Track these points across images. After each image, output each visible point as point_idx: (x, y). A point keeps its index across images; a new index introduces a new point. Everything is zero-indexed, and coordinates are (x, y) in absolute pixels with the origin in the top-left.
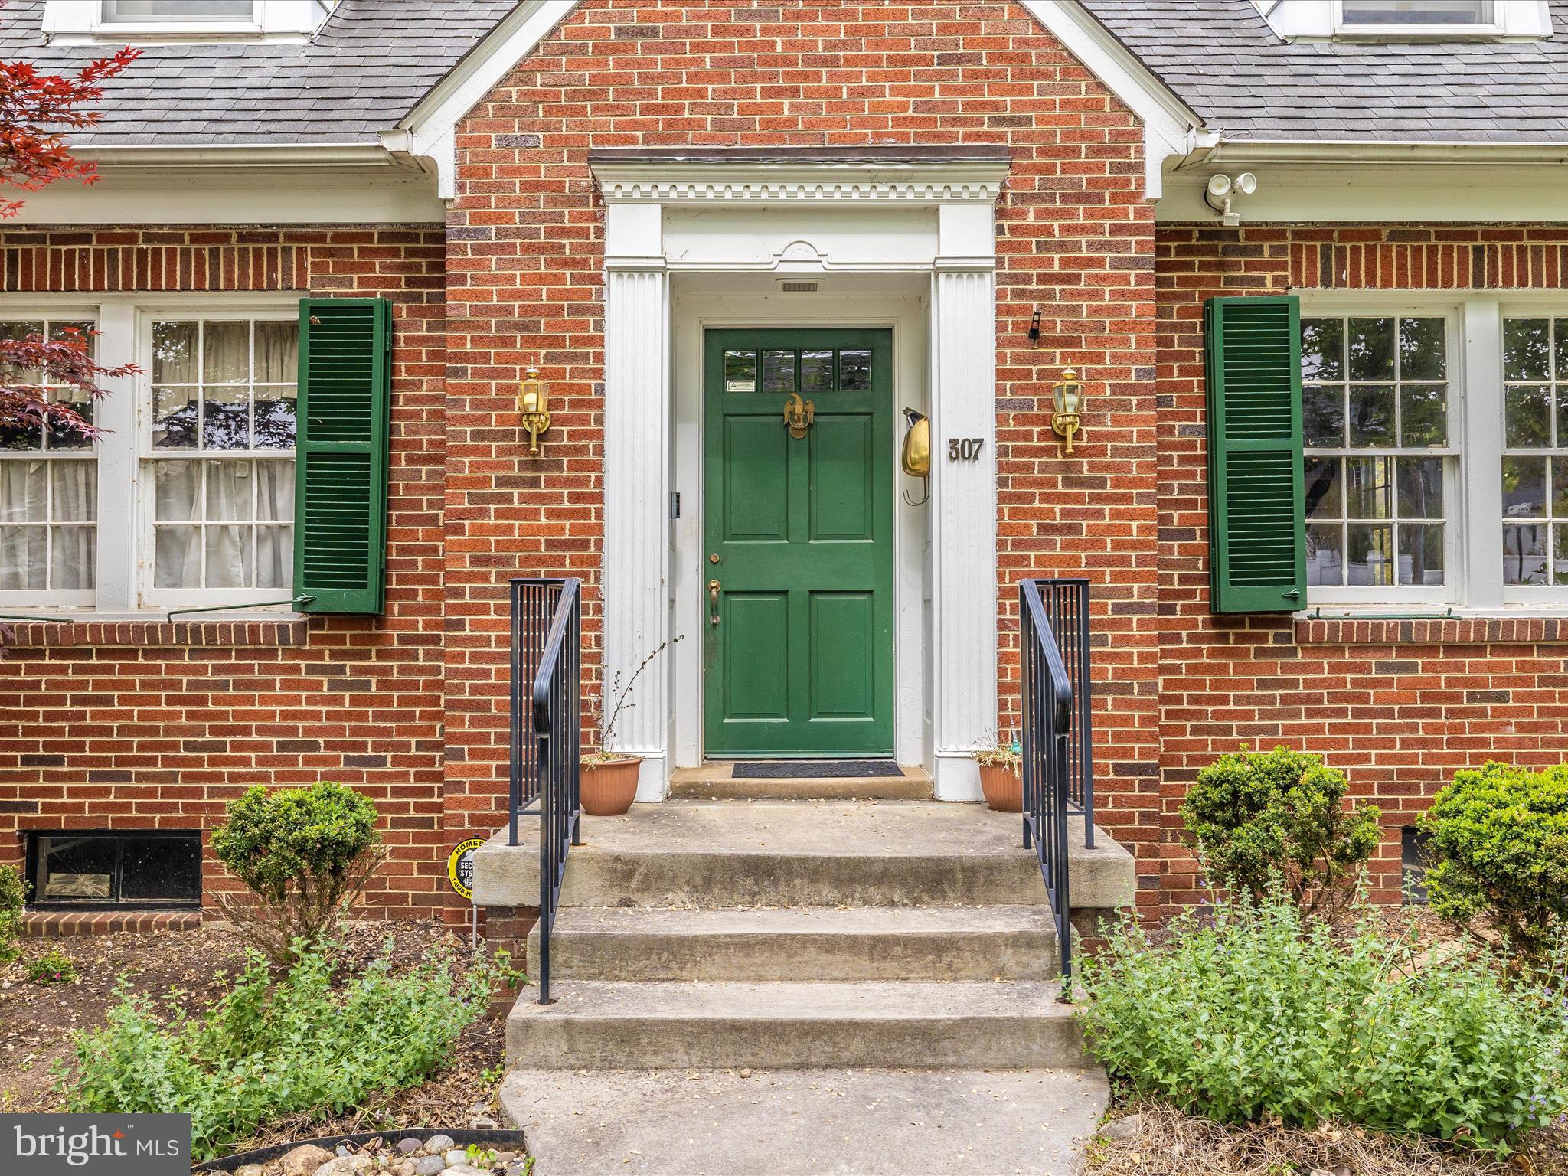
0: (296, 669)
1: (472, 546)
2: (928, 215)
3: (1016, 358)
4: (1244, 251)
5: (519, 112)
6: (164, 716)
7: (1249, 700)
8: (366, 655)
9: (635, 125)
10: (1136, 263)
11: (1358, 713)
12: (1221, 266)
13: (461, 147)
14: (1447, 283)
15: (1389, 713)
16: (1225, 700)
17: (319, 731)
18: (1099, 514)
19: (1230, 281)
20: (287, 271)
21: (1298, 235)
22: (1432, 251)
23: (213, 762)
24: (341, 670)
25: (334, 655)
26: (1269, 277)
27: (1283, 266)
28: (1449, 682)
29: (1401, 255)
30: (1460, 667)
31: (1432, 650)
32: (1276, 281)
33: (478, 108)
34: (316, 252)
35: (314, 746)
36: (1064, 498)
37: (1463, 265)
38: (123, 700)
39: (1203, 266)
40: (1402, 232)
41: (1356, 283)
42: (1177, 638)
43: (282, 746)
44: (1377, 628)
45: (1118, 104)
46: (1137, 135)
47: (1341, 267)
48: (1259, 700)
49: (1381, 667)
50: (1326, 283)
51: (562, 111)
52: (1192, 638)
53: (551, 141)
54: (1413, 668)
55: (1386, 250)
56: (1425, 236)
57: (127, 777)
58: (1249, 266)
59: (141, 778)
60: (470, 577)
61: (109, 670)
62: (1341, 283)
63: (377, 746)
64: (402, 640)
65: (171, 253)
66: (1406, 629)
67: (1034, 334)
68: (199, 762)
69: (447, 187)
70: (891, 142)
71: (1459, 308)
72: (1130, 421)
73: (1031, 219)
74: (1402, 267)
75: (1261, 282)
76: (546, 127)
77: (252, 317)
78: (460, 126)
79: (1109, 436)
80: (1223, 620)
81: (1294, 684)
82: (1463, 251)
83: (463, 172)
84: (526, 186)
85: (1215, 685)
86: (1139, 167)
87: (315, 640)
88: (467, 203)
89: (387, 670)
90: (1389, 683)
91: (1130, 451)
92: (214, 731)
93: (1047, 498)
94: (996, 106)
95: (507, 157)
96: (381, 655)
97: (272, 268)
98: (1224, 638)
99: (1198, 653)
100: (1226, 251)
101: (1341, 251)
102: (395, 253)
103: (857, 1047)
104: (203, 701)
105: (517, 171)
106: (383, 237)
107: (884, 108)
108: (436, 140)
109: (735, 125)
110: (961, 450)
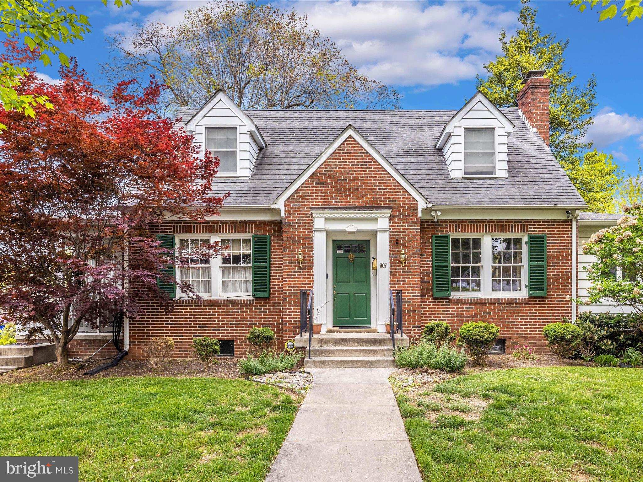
0: (252, 309)
1: (288, 284)
2: (376, 220)
3: (393, 248)
4: (440, 225)
5: (296, 199)
6: (226, 318)
7: (440, 314)
8: (266, 306)
9: (319, 202)
10: (416, 229)
11: (461, 317)
12: (435, 228)
13: (286, 206)
14: (480, 232)
15: (468, 317)
16: (435, 314)
17: (257, 321)
18: (409, 278)
19: (437, 231)
20: (249, 229)
21: (450, 222)
22: (477, 225)
23: (236, 327)
24: (261, 309)
25: (260, 306)
26: (444, 231)
27: (447, 228)
28: (480, 311)
29: (471, 226)
30: (482, 308)
31: (476, 304)
32: (446, 231)
33: (289, 199)
34: (255, 226)
35: (256, 324)
36: (403, 275)
37: (483, 228)
38: (218, 315)
39: (432, 228)
40: (471, 221)
41: (462, 232)
42: (426, 302)
43: (250, 324)
44: (465, 300)
45: (413, 198)
46: (417, 204)
47: (459, 228)
48: (442, 314)
49: (466, 308)
50: (456, 232)
51: (305, 199)
52: (429, 302)
53: (303, 205)
54: (472, 308)
55: (468, 225)
56: (475, 222)
57: (219, 330)
58: (441, 228)
59: (222, 330)
60: (288, 290)
61: (215, 309)
62: (459, 232)
63: (268, 324)
64: (273, 303)
65: (226, 226)
66: (471, 300)
67: (397, 243)
68: (233, 327)
69: (283, 214)
70: (369, 205)
71: (483, 236)
72: (415, 260)
73: (396, 221)
74: (471, 229)
75: (443, 231)
76: (302, 202)
77: (241, 238)
78: (285, 202)
79: (411, 263)
80: (435, 299)
81: (449, 311)
82: (483, 225)
83: (286, 211)
84: (298, 214)
85: (434, 311)
86: (417, 210)
87: (256, 303)
88: (286, 217)
89: (270, 309)
90: (468, 311)
91: (415, 266)
92: (236, 321)
93: (399, 275)
94: (389, 198)
95: (294, 208)
96: (269, 306)
97: (246, 229)
98: (435, 302)
99: (430, 305)
100: (436, 225)
101: (459, 225)
102: (271, 226)
103: (360, 364)
104: (234, 315)
105: (296, 211)
106: (268, 222)
107: (368, 198)
108: (280, 205)
109: (339, 202)
110: (382, 266)
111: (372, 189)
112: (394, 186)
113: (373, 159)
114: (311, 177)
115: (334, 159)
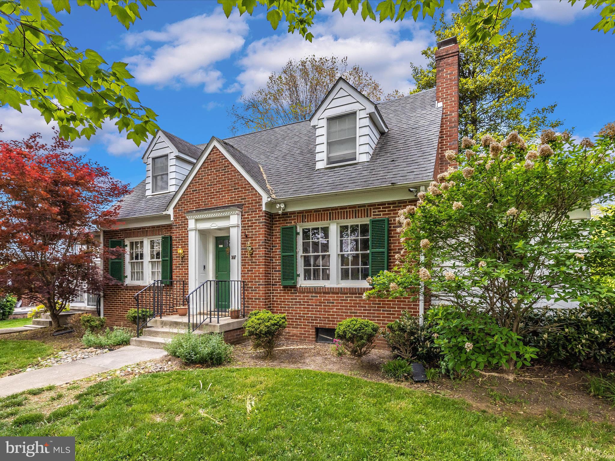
0: (163, 293)
1: (176, 274)
2: (228, 217)
3: (244, 241)
4: (289, 217)
5: (180, 205)
6: (149, 299)
7: (289, 302)
9: (194, 206)
11: (307, 305)
12: (285, 220)
13: (174, 211)
14: (324, 220)
15: (313, 305)
16: (285, 302)
18: (256, 268)
19: (286, 223)
21: (298, 213)
22: (322, 214)
25: (167, 291)
26: (293, 222)
27: (295, 219)
28: (324, 300)
29: (316, 215)
30: (326, 297)
31: (320, 293)
32: (294, 222)
33: (176, 205)
34: (165, 229)
36: (251, 265)
37: (327, 216)
38: (145, 297)
39: (282, 220)
41: (308, 222)
42: (277, 290)
44: (310, 289)
45: (259, 194)
46: (261, 199)
47: (305, 219)
48: (291, 302)
49: (311, 296)
50: (303, 222)
51: (186, 205)
52: (280, 290)
54: (317, 297)
55: (313, 214)
56: (320, 211)
58: (290, 220)
60: (176, 279)
61: (144, 293)
62: (305, 222)
66: (315, 289)
67: (246, 236)
69: (172, 218)
70: (227, 205)
72: (261, 251)
73: (246, 216)
74: (316, 218)
75: (291, 223)
76: (184, 207)
78: (174, 208)
79: (257, 254)
80: (285, 287)
81: (297, 299)
82: (327, 213)
83: (174, 216)
84: (181, 217)
85: (284, 299)
86: (262, 205)
88: (174, 221)
90: (313, 299)
91: (261, 257)
93: (248, 265)
94: (241, 196)
95: (179, 213)
98: (285, 290)
99: (281, 293)
100: (286, 217)
101: (305, 215)
102: (168, 229)
105: (180, 215)
107: (226, 198)
108: (170, 211)
109: (207, 204)
110: (234, 258)
111: (229, 190)
112: (245, 185)
113: (230, 163)
114: (189, 186)
115: (204, 168)
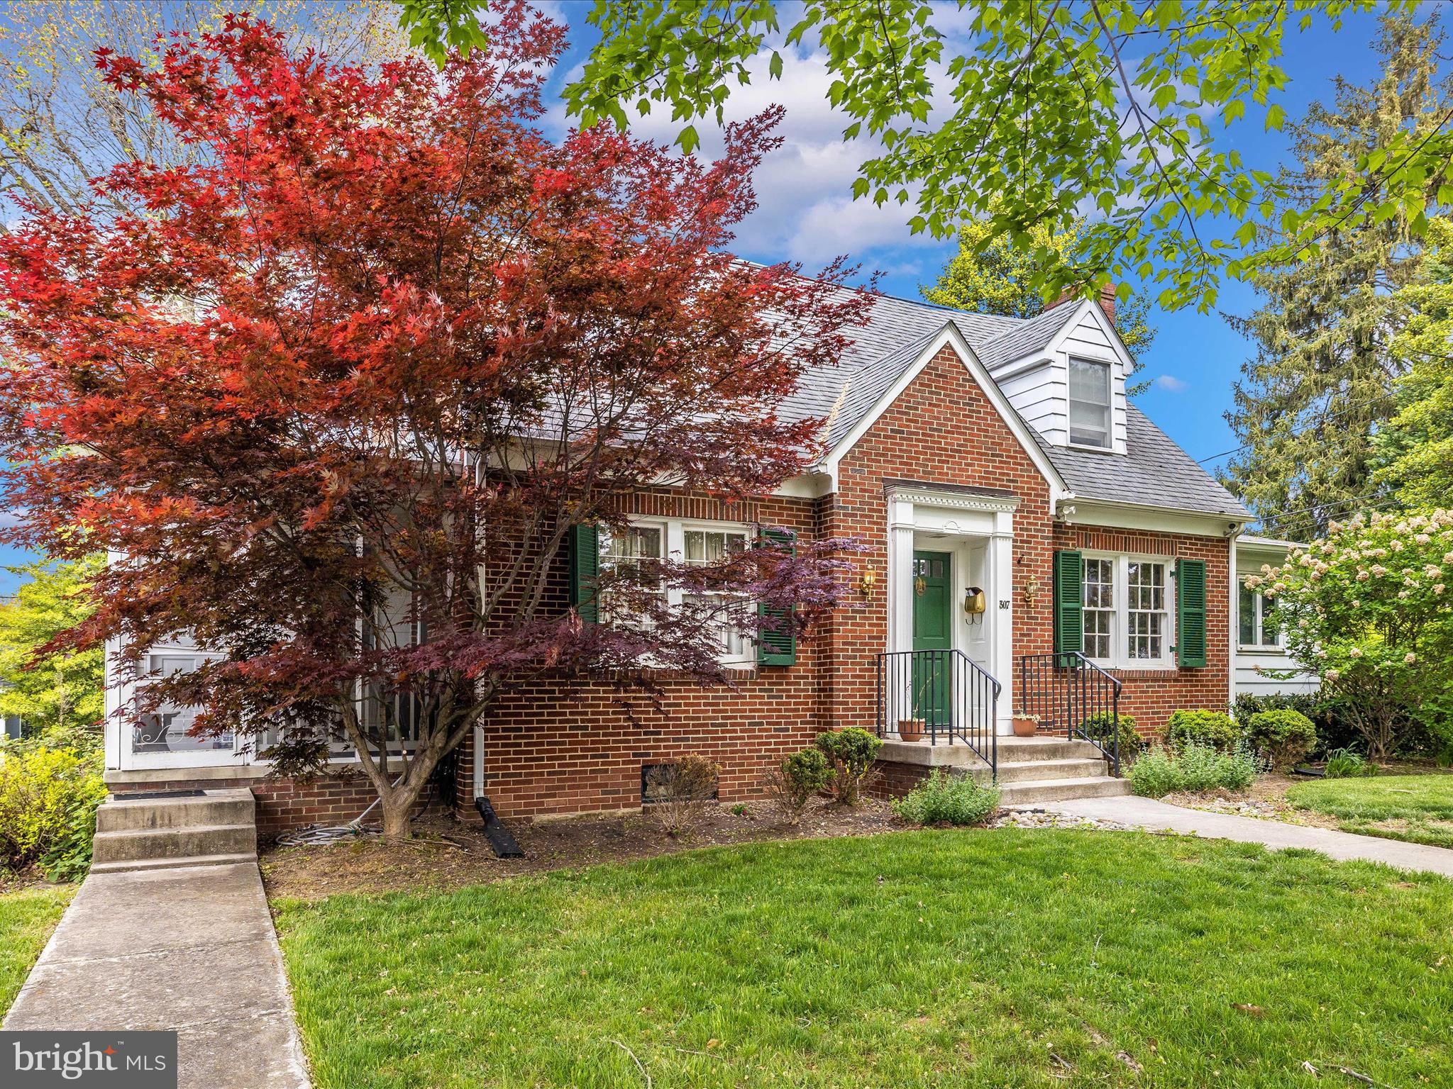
0: (754, 690)
1: (843, 637)
2: (994, 515)
4: (1064, 533)
5: (858, 459)
6: (703, 711)
7: (1064, 700)
8: (781, 684)
9: (898, 469)
10: (1047, 538)
11: (1093, 704)
12: (1057, 539)
13: (840, 470)
15: (1101, 704)
17: (764, 717)
18: (1036, 630)
19: (1059, 544)
20: (750, 513)
21: (1079, 528)
22: (1115, 538)
23: (723, 732)
24: (772, 690)
25: (769, 684)
27: (1074, 540)
29: (1105, 538)
32: (1072, 545)
33: (845, 457)
34: (762, 506)
35: (762, 724)
36: (1027, 624)
38: (686, 705)
40: (1107, 530)
41: (1091, 547)
43: (750, 724)
45: (1043, 478)
46: (1049, 491)
47: (1088, 541)
48: (1066, 700)
50: (1085, 547)
51: (873, 460)
53: (870, 472)
55: (1101, 536)
56: (1112, 532)
57: (688, 739)
58: (1066, 539)
59: (694, 739)
60: (842, 650)
61: (679, 691)
63: (786, 723)
64: (795, 677)
65: (704, 502)
67: (1019, 562)
68: (717, 732)
69: (835, 488)
70: (978, 485)
71: (1117, 558)
72: (1045, 596)
74: (1102, 542)
75: (1068, 545)
76: (868, 466)
77: (726, 532)
78: (840, 462)
80: (1056, 669)
83: (840, 482)
84: (862, 490)
85: (1055, 694)
86: (1048, 502)
87: (762, 677)
88: (841, 495)
89: (789, 690)
90: (1101, 693)
91: (1045, 607)
92: (723, 718)
93: (1023, 623)
94: (1008, 475)
95: (855, 477)
96: (787, 684)
97: (744, 512)
98: (1057, 676)
101: (1091, 535)
102: (792, 509)
104: (718, 704)
105: (858, 484)
106: (788, 502)
107: (975, 472)
108: (831, 467)
109: (930, 473)
110: (1003, 605)
111: (982, 454)
112: (1015, 452)
113: (984, 395)
114: (883, 417)
115: (921, 385)
